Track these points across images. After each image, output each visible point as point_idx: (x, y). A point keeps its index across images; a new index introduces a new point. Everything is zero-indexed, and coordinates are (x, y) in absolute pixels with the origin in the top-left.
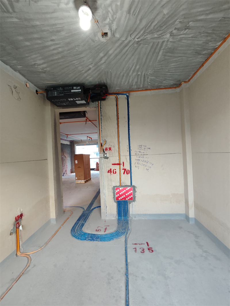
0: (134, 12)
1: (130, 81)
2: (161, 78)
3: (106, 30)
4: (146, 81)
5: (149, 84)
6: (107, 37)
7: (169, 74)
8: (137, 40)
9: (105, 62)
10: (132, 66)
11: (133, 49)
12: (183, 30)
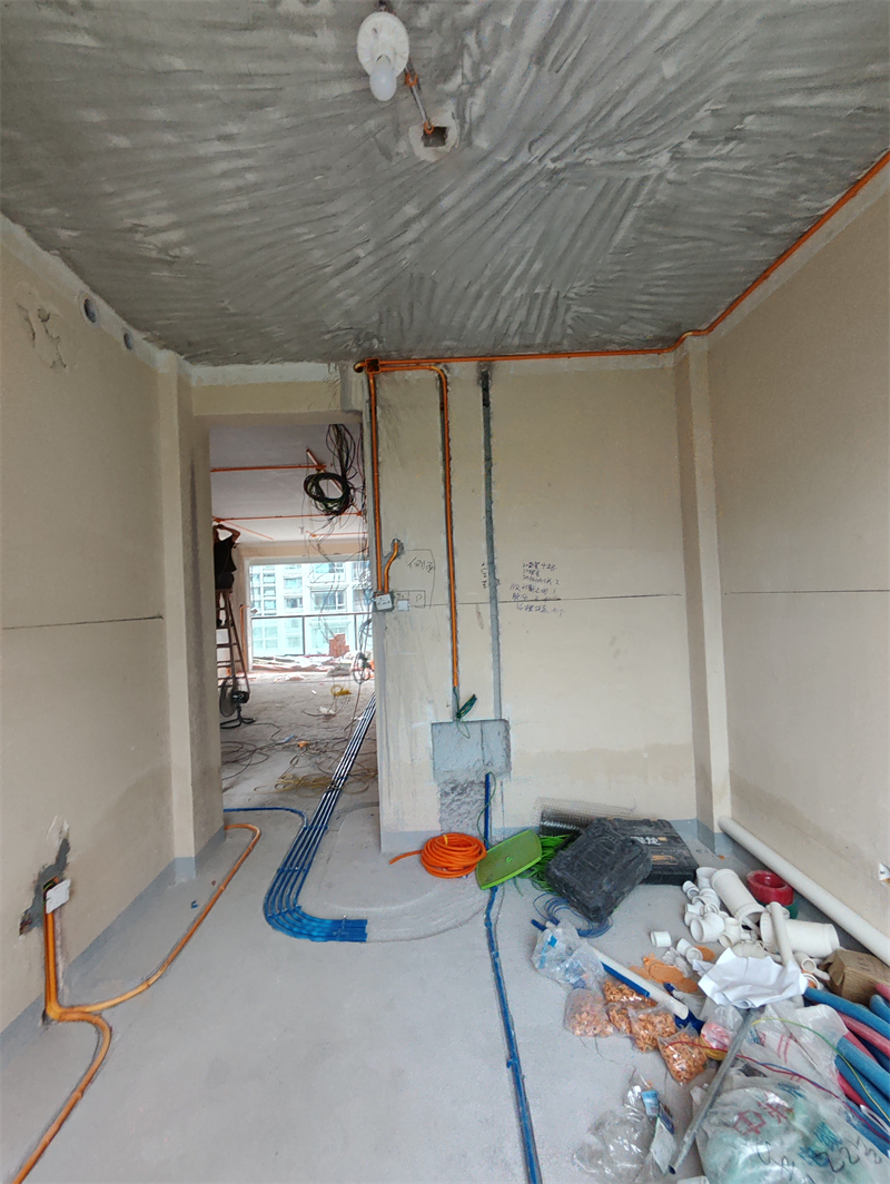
0: (556, 58)
1: (502, 317)
2: (613, 313)
3: (445, 118)
4: (560, 320)
5: (569, 331)
6: (444, 144)
7: (645, 298)
8: (551, 166)
9: (415, 241)
10: (518, 263)
11: (532, 196)
12: (717, 143)
